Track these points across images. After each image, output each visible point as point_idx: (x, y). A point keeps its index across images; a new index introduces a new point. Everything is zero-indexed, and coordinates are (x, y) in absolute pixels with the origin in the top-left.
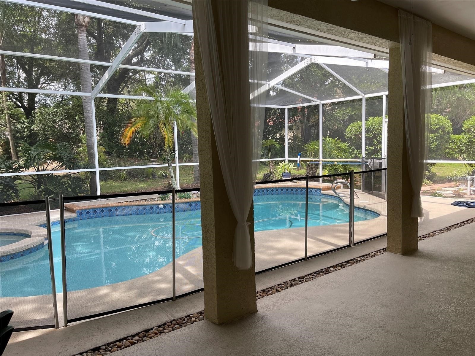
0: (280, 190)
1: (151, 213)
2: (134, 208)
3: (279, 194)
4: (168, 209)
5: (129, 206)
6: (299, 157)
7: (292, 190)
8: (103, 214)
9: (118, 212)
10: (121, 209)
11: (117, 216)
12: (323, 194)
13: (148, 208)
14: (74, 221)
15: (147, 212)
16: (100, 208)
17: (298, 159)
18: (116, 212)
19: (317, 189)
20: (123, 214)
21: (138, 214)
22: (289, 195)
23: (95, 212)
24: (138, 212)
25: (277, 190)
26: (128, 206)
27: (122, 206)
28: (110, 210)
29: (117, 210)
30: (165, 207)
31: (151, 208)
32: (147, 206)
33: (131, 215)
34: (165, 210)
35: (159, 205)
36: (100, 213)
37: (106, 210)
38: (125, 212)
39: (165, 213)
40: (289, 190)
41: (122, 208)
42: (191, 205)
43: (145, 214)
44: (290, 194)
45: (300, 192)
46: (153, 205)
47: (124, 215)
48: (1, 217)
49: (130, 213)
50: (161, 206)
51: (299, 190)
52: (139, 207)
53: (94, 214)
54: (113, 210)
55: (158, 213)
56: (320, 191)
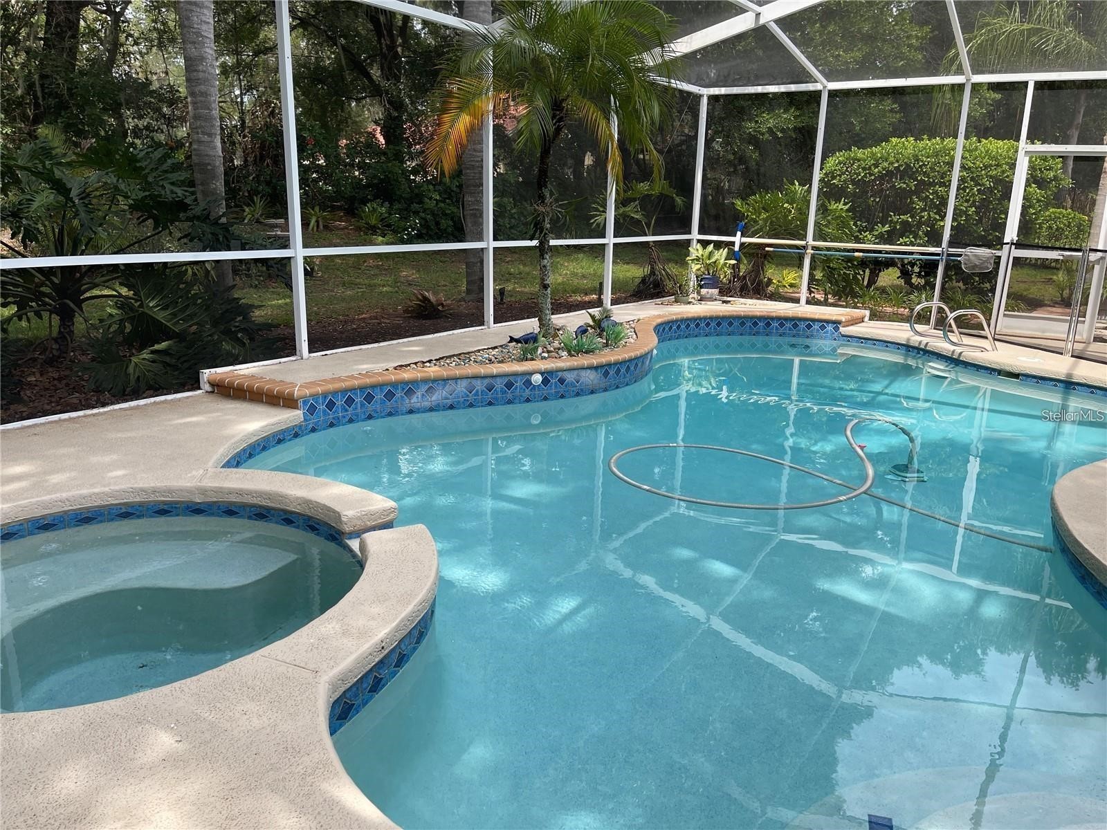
0: (725, 324)
1: (510, 402)
2: (462, 387)
3: (722, 335)
4: (553, 387)
5: (446, 380)
6: (739, 234)
7: (755, 324)
8: (370, 407)
9: (414, 400)
10: (424, 388)
11: (411, 412)
12: (843, 336)
13: (499, 384)
14: (296, 435)
15: (496, 399)
16: (362, 388)
17: (738, 239)
18: (407, 401)
19: (828, 322)
20: (427, 404)
21: (471, 405)
22: (747, 338)
23: (350, 401)
24: (471, 398)
25: (719, 324)
26: (444, 380)
27: (425, 381)
28: (390, 395)
29: (410, 392)
30: (545, 381)
31: (509, 385)
32: (498, 380)
33: (451, 407)
34: (546, 391)
35: (531, 374)
36: (362, 405)
37: (379, 396)
38: (436, 397)
39: (546, 399)
40: (749, 324)
41: (427, 387)
42: (606, 374)
43: (490, 404)
44: (750, 334)
45: (777, 329)
46: (515, 374)
47: (431, 410)
48: (4, 432)
49: (449, 402)
50: (537, 379)
51: (775, 324)
52: (474, 381)
53: (346, 411)
54: (399, 394)
55: (528, 400)
56: (836, 329)
